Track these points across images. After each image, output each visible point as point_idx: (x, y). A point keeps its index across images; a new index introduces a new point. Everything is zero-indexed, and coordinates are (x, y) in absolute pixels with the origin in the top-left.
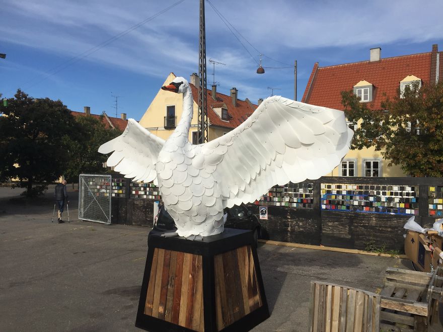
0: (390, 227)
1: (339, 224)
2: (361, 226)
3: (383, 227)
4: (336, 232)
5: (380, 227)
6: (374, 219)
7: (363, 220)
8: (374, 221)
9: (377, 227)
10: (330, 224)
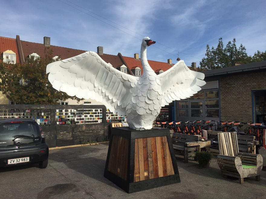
0: (92, 130)
1: (66, 132)
2: (78, 132)
3: (88, 130)
4: (65, 137)
5: (87, 130)
6: (84, 127)
7: (79, 128)
8: (84, 128)
9: (85, 131)
10: (61, 133)
